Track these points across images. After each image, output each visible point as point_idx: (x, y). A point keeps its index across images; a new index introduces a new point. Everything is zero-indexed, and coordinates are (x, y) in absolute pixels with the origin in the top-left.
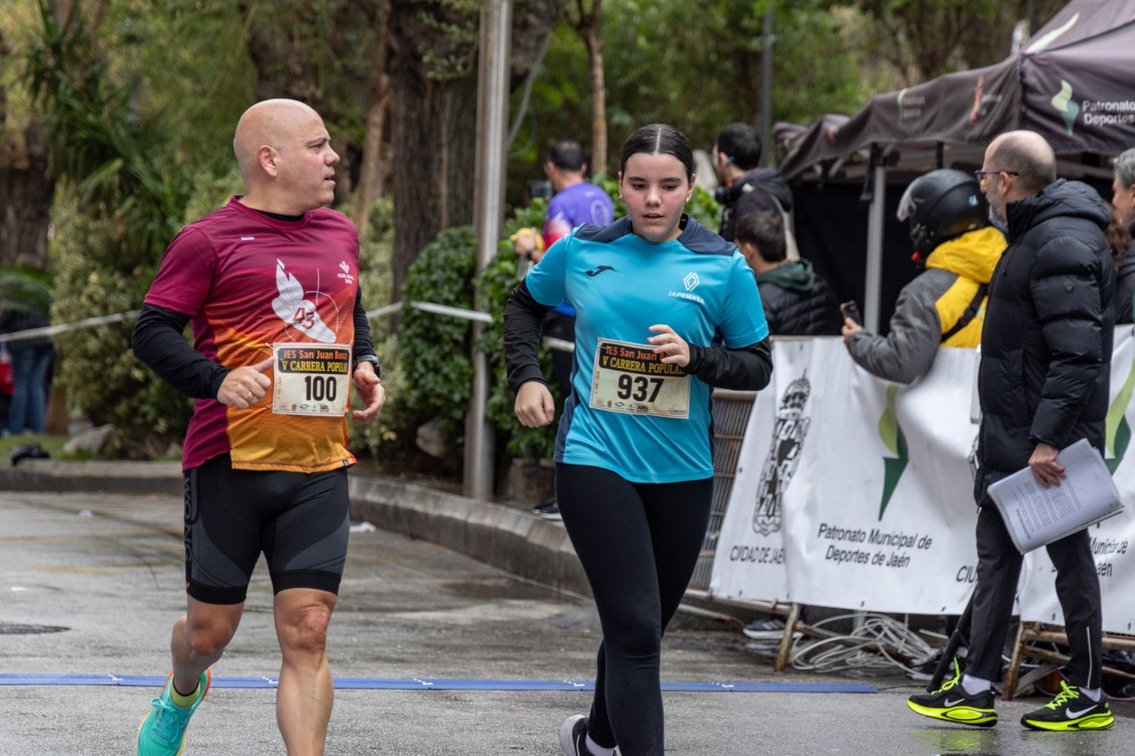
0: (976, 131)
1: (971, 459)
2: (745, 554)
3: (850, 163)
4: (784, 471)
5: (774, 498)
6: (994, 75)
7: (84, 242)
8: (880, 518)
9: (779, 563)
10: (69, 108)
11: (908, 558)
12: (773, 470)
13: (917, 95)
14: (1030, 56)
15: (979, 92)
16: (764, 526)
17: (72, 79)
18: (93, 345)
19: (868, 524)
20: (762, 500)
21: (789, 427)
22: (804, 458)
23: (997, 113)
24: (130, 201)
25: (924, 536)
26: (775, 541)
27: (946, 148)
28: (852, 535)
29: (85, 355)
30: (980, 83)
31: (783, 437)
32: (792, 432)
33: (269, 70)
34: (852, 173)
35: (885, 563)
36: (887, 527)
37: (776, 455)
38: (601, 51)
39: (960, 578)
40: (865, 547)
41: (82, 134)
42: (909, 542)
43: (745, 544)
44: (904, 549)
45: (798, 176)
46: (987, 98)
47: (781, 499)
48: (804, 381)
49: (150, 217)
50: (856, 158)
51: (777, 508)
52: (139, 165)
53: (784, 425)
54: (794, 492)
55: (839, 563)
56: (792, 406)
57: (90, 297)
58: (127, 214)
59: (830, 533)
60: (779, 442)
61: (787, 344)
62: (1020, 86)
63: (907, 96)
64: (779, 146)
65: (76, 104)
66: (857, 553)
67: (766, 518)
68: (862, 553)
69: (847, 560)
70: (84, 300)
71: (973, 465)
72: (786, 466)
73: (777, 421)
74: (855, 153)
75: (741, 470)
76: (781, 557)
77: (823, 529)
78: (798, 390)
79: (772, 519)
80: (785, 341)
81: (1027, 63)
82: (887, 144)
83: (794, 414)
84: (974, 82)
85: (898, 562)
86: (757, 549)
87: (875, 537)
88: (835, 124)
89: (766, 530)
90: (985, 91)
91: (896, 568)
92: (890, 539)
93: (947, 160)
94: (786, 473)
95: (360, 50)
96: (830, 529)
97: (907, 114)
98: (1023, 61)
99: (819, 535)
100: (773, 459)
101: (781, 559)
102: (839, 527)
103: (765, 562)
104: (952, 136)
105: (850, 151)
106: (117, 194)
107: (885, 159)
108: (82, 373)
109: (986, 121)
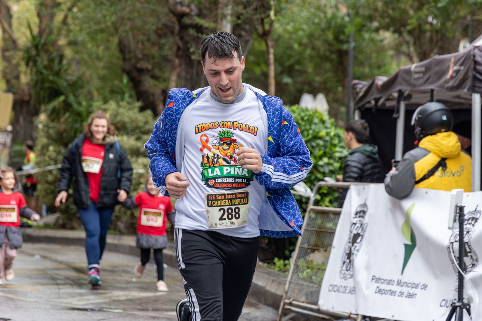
0: (451, 84)
1: (448, 246)
2: (336, 289)
3: (388, 99)
4: (355, 249)
5: (350, 262)
6: (459, 57)
7: (47, 132)
8: (402, 274)
9: (352, 294)
10: (41, 73)
11: (416, 294)
12: (350, 248)
13: (421, 66)
14: (477, 47)
15: (452, 65)
16: (345, 275)
17: (43, 60)
18: (50, 178)
19: (396, 276)
20: (344, 262)
21: (358, 227)
22: (364, 242)
23: (461, 75)
24: (67, 115)
25: (423, 284)
26: (350, 283)
27: (435, 92)
28: (388, 281)
29: (47, 182)
30: (453, 60)
31: (355, 232)
32: (359, 230)
33: (127, 56)
34: (389, 104)
35: (404, 296)
36: (406, 278)
37: (351, 241)
38: (273, 47)
39: (442, 305)
40: (395, 288)
41: (47, 85)
42: (416, 286)
43: (335, 284)
44: (414, 289)
45: (363, 105)
46: (456, 68)
47: (353, 263)
48: (365, 205)
49: (75, 121)
50: (391, 97)
51: (351, 267)
52: (71, 99)
53: (355, 226)
54: (359, 259)
55: (381, 295)
56: (359, 217)
57: (49, 157)
58: (66, 120)
59: (377, 280)
60: (352, 235)
61: (357, 187)
62: (473, 62)
63: (416, 67)
64: (355, 91)
65: (45, 72)
66: (390, 291)
67: (346, 272)
68: (393, 291)
69: (386, 294)
70: (47, 158)
71: (449, 249)
72: (356, 246)
73: (352, 224)
74: (391, 95)
75: (334, 247)
76: (353, 291)
77: (373, 278)
78: (362, 209)
79: (349, 272)
80: (356, 185)
81: (476, 50)
82: (406, 90)
83: (360, 221)
84: (449, 60)
85: (410, 296)
86: (341, 287)
87: (399, 283)
88: (381, 80)
89: (345, 277)
90: (455, 64)
91: (410, 299)
92: (407, 284)
93: (435, 98)
94: (356, 250)
95: (167, 47)
96: (377, 279)
97: (416, 76)
98: (474, 49)
99: (372, 281)
100: (350, 242)
101: (353, 292)
102: (382, 277)
103: (345, 293)
104: (438, 87)
105: (388, 93)
106: (62, 111)
107: (405, 98)
108: (46, 190)
109: (456, 78)
